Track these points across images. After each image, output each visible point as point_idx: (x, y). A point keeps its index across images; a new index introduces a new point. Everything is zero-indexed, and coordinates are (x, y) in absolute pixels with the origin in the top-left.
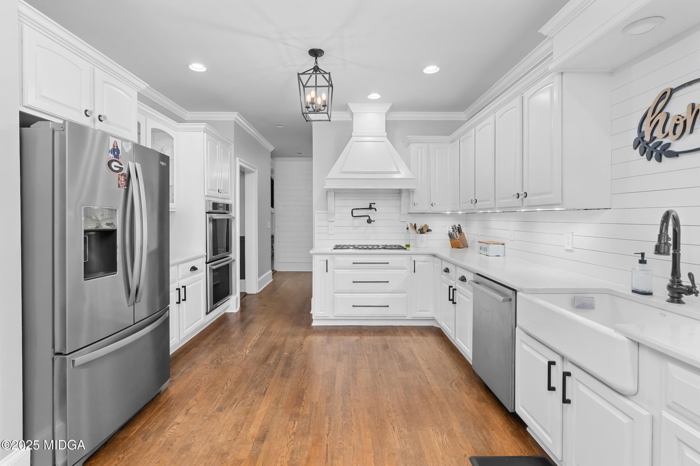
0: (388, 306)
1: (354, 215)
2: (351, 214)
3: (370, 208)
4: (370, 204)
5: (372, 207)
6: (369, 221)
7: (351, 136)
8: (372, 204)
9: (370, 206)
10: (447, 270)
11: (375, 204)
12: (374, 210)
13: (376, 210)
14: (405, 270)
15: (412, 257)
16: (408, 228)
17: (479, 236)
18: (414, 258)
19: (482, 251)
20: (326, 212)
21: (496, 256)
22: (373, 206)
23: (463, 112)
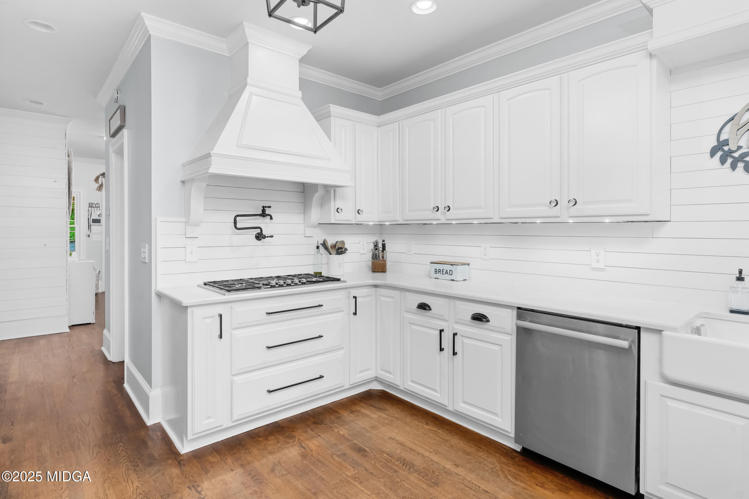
0: (321, 377)
1: (238, 226)
2: (233, 224)
3: (263, 214)
4: (263, 207)
5: (266, 213)
6: (260, 237)
7: (246, 85)
8: (266, 207)
9: (264, 211)
10: (423, 307)
11: (270, 207)
12: (269, 217)
13: (271, 218)
14: (342, 314)
15: (351, 291)
16: (318, 247)
17: (412, 255)
18: (354, 292)
19: (438, 275)
20: (184, 220)
21: (464, 280)
22: (268, 211)
23: (379, 87)
